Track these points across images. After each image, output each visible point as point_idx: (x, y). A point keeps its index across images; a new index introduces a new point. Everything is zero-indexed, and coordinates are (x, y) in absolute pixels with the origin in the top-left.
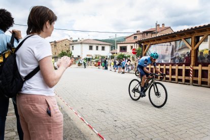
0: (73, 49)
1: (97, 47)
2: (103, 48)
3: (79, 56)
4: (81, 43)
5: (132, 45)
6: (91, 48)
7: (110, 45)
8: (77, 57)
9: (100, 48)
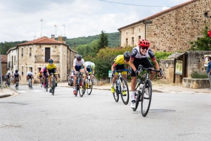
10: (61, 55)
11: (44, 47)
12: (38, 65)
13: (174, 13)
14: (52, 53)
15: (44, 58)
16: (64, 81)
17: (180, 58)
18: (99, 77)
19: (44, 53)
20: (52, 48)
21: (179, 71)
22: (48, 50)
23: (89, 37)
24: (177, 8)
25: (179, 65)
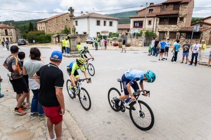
0: (77, 25)
1: (105, 22)
2: (111, 24)
3: (85, 33)
4: (88, 17)
5: (150, 19)
6: (98, 23)
7: (117, 20)
8: (82, 33)
9: (108, 23)
10: (12, 32)
11: (4, 29)
12: (3, 37)
13: (55, 19)
14: (8, 32)
15: (5, 34)
16: (16, 43)
17: (57, 36)
18: (29, 42)
19: (4, 32)
20: (8, 30)
21: (57, 40)
22: (6, 31)
23: (25, 21)
24: (57, 17)
25: (57, 38)
